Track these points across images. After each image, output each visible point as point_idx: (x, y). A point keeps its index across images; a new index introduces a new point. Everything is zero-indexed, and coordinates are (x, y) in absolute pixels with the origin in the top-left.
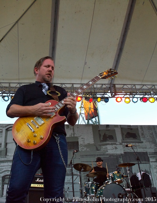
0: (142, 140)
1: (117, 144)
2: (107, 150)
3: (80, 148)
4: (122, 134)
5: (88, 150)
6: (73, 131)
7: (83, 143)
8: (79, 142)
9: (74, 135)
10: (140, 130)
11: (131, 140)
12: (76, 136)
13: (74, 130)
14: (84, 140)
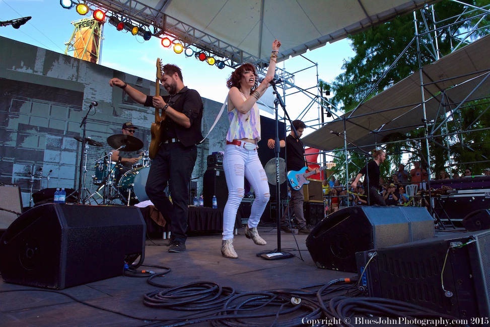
1: (148, 112)
2: (131, 119)
3: (85, 105)
5: (98, 111)
6: (78, 71)
7: (92, 97)
8: (84, 94)
9: (77, 79)
12: (82, 82)
13: (80, 71)
14: (94, 92)
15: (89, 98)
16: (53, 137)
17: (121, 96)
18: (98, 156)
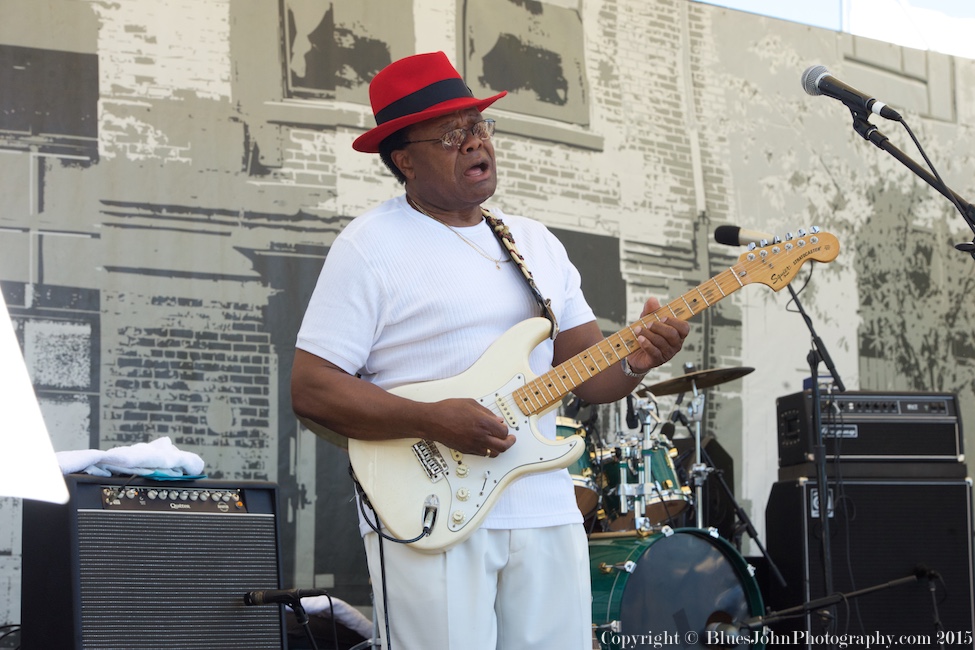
0: (599, 122)
2: (332, 180)
3: (109, 126)
4: (465, 47)
5: (175, 152)
7: (140, 80)
8: (105, 69)
11: (521, 109)
14: (146, 50)
15: (127, 82)
18: (191, 412)
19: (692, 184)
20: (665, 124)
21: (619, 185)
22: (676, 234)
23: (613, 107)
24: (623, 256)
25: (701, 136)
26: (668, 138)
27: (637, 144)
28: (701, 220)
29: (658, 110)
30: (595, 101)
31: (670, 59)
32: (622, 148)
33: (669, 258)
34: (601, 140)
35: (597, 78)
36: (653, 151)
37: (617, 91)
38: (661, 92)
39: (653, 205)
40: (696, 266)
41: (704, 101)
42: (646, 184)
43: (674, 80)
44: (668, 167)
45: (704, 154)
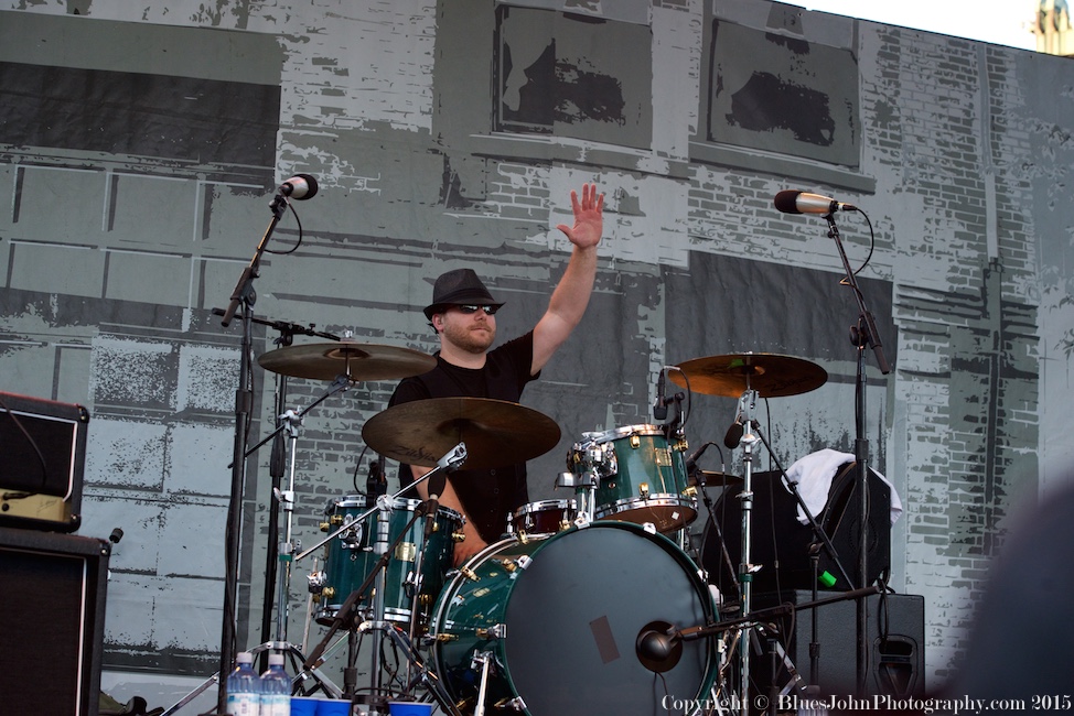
0: (870, 163)
1: (642, 166)
2: (545, 214)
3: (287, 155)
4: (711, 84)
5: (362, 183)
7: (326, 111)
8: (284, 97)
9: (243, 13)
10: (869, 67)
11: (776, 148)
12: (269, 28)
14: (336, 82)
15: (311, 112)
16: (129, 347)
17: (487, 76)
19: (983, 230)
20: (954, 166)
21: (892, 228)
22: (963, 281)
23: (889, 149)
24: (895, 300)
25: (998, 180)
26: (956, 181)
27: (917, 187)
28: (993, 267)
29: (945, 153)
30: (867, 142)
31: (965, 100)
32: (897, 190)
33: (953, 304)
34: (873, 182)
35: (872, 118)
36: (937, 194)
37: (897, 133)
38: (951, 135)
39: (934, 251)
40: (985, 314)
41: (1003, 145)
42: (926, 228)
43: (969, 122)
44: (954, 212)
45: (1001, 200)
